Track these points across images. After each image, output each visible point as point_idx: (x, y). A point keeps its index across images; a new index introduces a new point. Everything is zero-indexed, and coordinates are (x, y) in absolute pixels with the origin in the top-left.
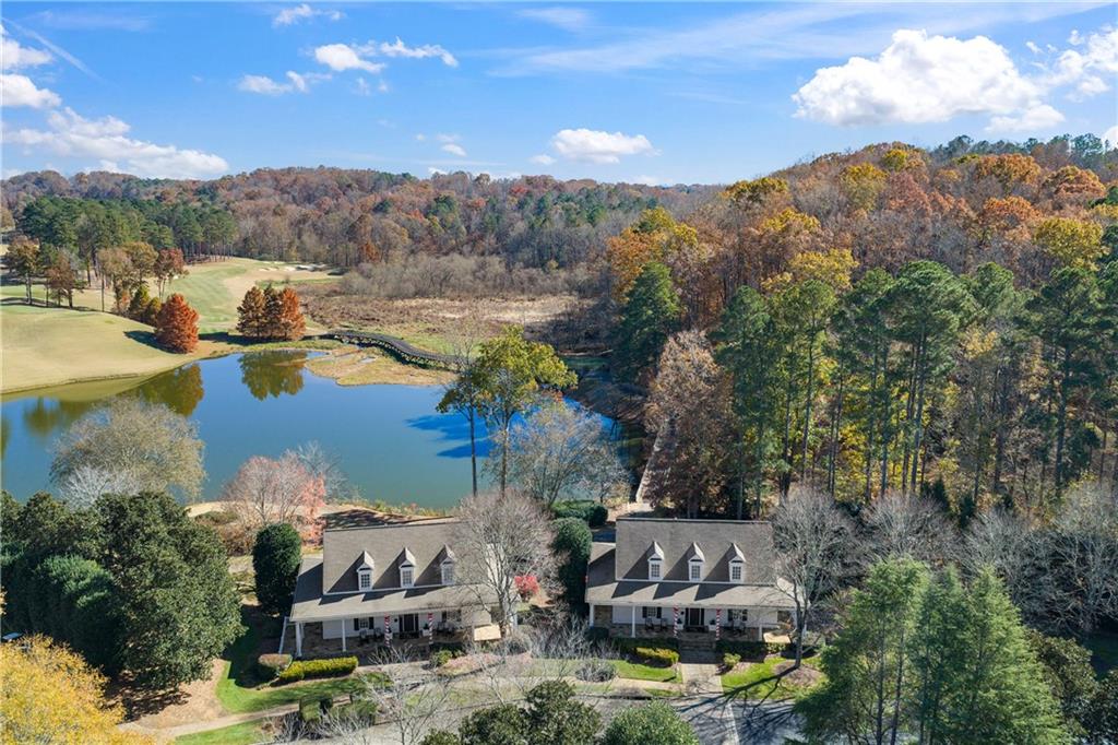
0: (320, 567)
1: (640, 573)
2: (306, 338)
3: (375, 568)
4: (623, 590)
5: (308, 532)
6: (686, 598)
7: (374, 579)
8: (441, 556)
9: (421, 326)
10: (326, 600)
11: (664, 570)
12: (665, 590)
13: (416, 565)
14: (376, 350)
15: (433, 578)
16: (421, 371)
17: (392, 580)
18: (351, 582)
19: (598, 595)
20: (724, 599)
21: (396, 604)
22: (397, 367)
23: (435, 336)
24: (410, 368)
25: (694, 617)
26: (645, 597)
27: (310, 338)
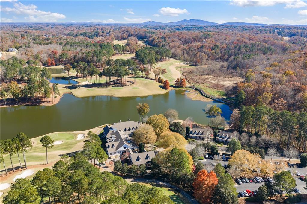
0: (192, 131)
1: (221, 136)
2: (186, 87)
3: (197, 132)
4: (220, 138)
5: (191, 127)
6: (225, 139)
7: (197, 133)
8: (203, 132)
9: (207, 85)
10: (193, 134)
11: (224, 136)
12: (224, 138)
13: (201, 132)
14: (198, 91)
15: (202, 134)
16: (205, 98)
17: (199, 133)
18: (195, 133)
19: (217, 138)
20: (229, 140)
21: (199, 135)
22: (201, 96)
23: (209, 88)
24: (203, 97)
25: (226, 141)
26: (222, 138)
27: (187, 87)
